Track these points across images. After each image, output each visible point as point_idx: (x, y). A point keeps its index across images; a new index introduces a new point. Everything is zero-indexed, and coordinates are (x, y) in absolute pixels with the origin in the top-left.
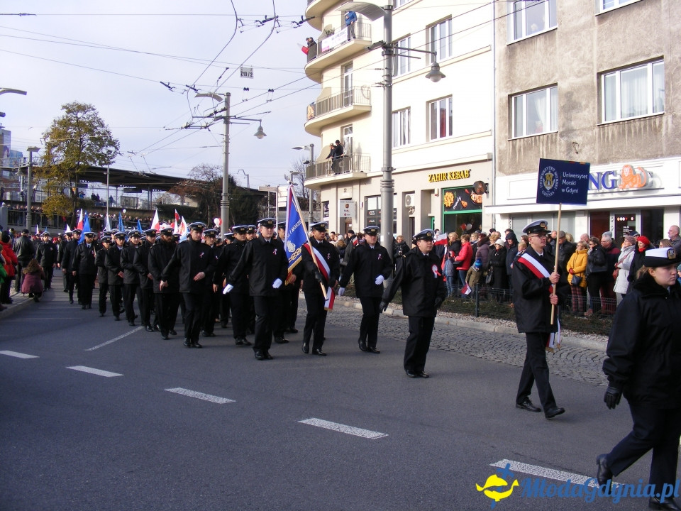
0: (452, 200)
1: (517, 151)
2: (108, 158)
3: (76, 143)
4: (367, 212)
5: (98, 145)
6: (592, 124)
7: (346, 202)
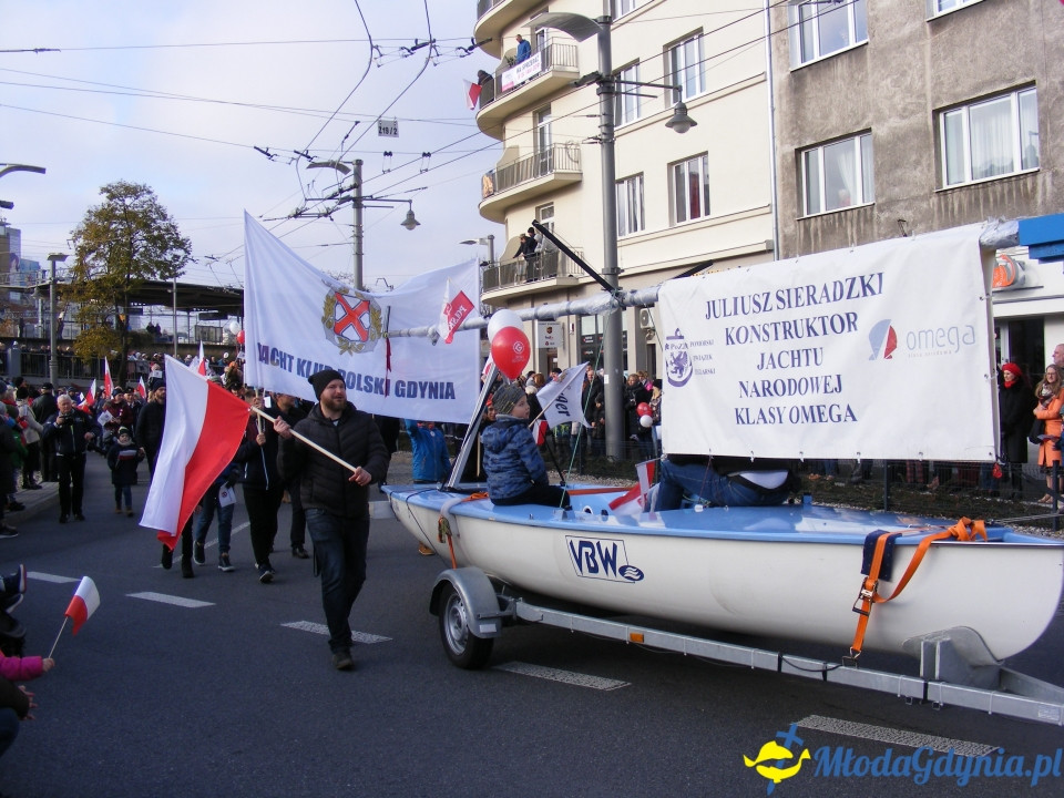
1: (812, 236)
2: (175, 267)
3: (123, 245)
4: (581, 339)
5: (160, 248)
6: (927, 191)
7: (548, 324)
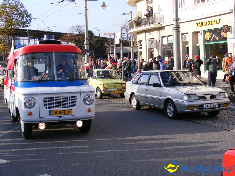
0: (210, 36)
2: (27, 23)
3: (10, 16)
4: (162, 45)
5: (21, 17)
7: (151, 40)
